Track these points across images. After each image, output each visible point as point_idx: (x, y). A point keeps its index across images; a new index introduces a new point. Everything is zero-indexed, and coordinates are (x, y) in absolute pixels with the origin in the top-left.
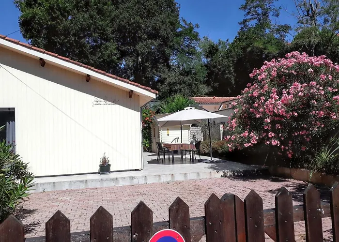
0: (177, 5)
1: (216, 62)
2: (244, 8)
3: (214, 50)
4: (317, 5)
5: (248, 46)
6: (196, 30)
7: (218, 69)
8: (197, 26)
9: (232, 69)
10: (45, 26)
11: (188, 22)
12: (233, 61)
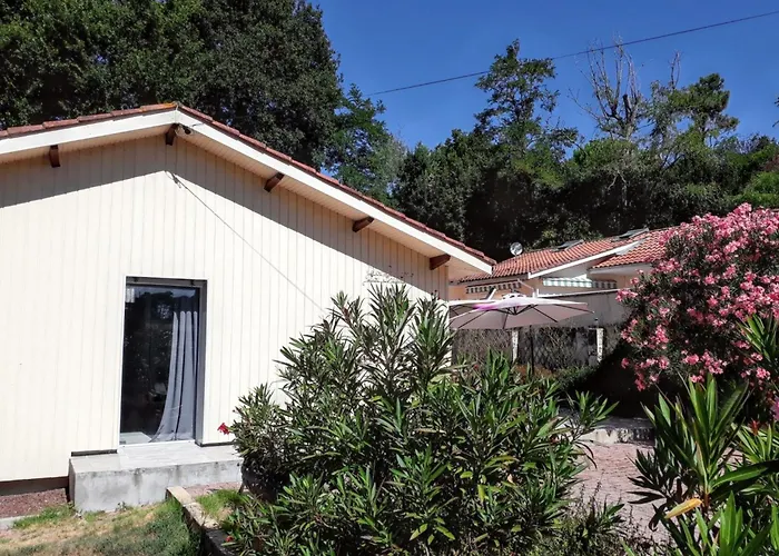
0: (334, 57)
1: (422, 193)
2: (486, 84)
3: (417, 165)
4: (636, 101)
5: (500, 166)
6: (378, 117)
7: (426, 208)
8: (381, 109)
9: (461, 210)
10: (41, 70)
11: (364, 98)
12: (465, 194)
